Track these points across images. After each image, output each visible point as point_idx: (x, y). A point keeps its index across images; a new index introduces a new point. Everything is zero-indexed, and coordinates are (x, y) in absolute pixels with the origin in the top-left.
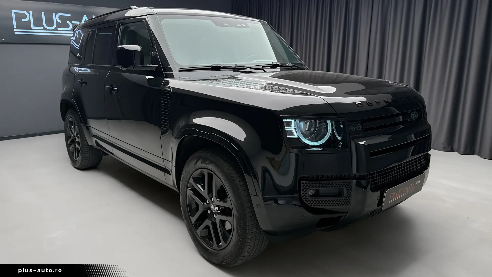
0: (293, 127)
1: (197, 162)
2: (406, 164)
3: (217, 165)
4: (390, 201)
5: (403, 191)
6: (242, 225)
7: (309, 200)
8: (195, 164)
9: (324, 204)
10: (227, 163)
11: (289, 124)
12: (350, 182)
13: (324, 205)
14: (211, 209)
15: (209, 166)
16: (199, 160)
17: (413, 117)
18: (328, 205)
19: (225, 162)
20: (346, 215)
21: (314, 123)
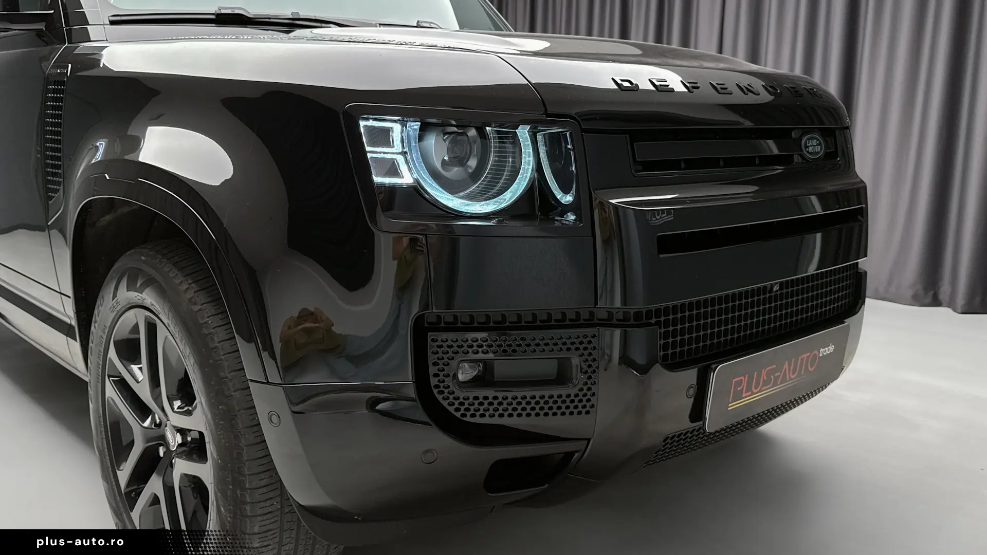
0: (398, 147)
1: (116, 288)
2: (784, 291)
3: (163, 293)
4: (733, 406)
5: (776, 375)
6: (231, 487)
7: (457, 398)
8: (114, 296)
9: (507, 410)
10: (190, 281)
11: (383, 138)
12: (594, 336)
13: (506, 414)
14: (165, 442)
15: (144, 295)
16: (122, 279)
17: (810, 149)
18: (510, 415)
19: (184, 276)
20: (586, 448)
21: (479, 140)
